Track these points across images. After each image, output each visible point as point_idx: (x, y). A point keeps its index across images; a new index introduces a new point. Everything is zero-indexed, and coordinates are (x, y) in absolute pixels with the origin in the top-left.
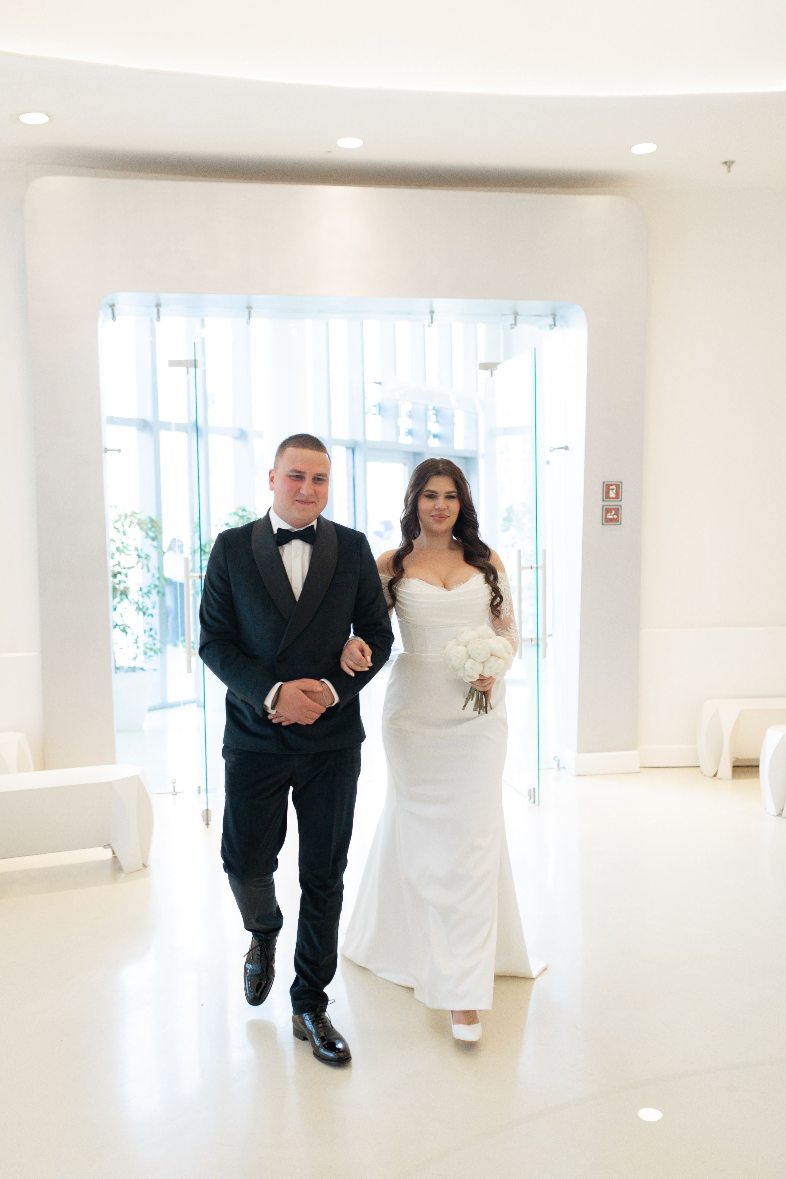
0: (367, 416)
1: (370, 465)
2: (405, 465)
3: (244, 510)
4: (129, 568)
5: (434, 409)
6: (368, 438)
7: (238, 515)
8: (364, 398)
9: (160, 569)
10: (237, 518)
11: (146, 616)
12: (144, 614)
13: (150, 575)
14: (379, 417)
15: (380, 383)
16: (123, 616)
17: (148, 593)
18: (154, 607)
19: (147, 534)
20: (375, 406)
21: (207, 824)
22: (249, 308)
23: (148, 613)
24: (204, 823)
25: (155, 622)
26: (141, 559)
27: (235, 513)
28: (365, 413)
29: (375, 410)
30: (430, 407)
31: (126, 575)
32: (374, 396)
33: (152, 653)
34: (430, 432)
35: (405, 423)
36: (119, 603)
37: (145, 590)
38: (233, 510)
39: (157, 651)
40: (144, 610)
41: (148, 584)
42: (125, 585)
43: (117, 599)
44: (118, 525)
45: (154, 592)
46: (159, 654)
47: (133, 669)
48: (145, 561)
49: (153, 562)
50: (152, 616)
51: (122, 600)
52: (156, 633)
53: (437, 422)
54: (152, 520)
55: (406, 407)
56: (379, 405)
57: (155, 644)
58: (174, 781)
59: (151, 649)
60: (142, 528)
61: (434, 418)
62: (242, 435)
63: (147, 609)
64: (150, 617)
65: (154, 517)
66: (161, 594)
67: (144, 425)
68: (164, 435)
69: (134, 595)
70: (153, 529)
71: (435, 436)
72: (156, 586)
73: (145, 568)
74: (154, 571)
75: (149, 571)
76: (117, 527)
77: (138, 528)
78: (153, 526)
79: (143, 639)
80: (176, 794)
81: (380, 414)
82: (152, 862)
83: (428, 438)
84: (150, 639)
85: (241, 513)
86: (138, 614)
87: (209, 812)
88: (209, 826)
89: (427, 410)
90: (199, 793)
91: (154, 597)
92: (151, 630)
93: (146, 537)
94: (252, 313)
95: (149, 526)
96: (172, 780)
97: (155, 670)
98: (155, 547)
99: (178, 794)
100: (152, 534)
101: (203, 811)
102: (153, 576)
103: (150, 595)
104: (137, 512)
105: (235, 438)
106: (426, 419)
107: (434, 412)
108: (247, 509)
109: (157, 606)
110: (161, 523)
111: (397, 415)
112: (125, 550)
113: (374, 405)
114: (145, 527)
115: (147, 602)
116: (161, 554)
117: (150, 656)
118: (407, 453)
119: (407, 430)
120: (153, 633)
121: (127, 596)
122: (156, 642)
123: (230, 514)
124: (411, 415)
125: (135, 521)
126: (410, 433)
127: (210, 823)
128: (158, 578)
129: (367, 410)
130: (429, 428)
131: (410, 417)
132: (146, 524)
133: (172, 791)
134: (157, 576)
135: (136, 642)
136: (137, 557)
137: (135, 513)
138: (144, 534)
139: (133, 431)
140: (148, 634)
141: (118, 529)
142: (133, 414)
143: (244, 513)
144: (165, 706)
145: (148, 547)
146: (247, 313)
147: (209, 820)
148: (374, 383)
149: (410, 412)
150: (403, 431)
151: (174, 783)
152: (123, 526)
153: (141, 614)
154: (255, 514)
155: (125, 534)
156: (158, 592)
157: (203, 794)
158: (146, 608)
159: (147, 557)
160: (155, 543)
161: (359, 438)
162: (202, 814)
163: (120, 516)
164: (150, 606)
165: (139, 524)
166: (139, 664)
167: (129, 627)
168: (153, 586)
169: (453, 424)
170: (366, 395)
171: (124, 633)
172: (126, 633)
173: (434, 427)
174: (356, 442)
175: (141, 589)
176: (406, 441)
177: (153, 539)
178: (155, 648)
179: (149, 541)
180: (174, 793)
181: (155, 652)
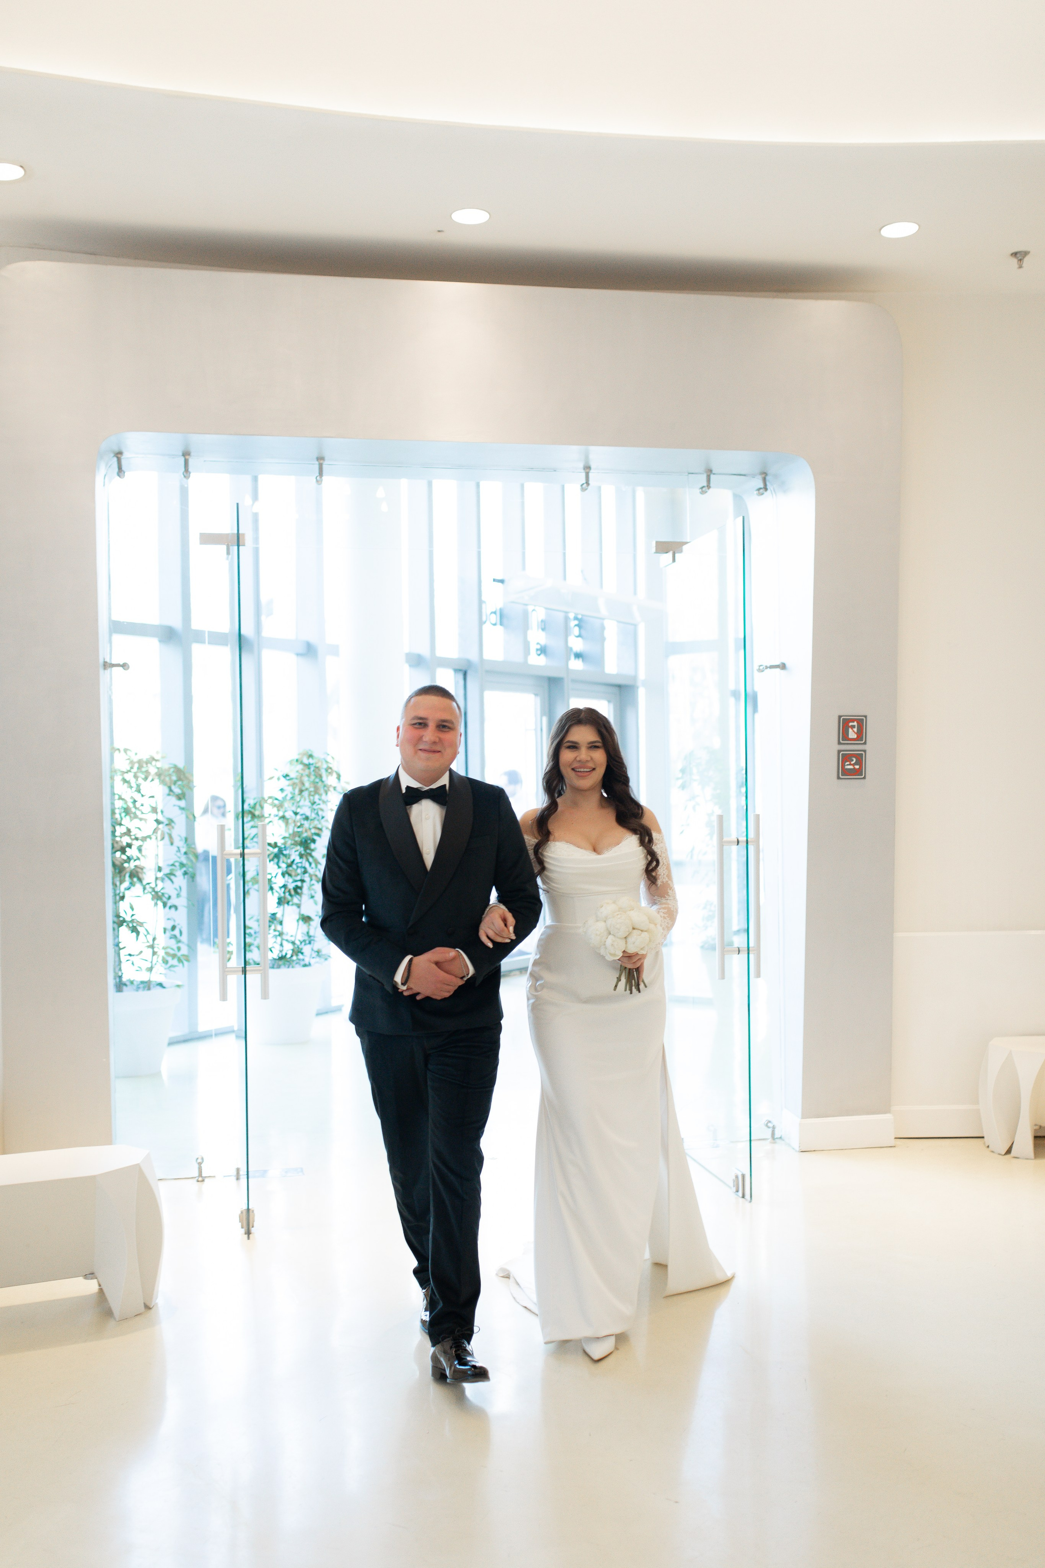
0: (484, 627)
1: (488, 694)
2: (536, 695)
3: (311, 756)
4: (144, 839)
5: (576, 618)
6: (487, 656)
7: (302, 763)
8: (481, 602)
9: (189, 840)
10: (300, 767)
11: (167, 908)
12: (165, 905)
13: (174, 848)
14: (499, 628)
15: (502, 581)
16: (134, 907)
17: (170, 876)
18: (178, 895)
19: (171, 790)
20: (495, 613)
21: (248, 1233)
22: (320, 459)
23: (169, 903)
24: (243, 1231)
25: (181, 918)
26: (161, 826)
27: (297, 761)
28: (481, 623)
29: (494, 618)
30: (572, 616)
31: (140, 849)
32: (494, 598)
33: (175, 962)
34: (571, 649)
35: (537, 637)
36: (129, 889)
37: (166, 870)
38: (296, 757)
39: (182, 958)
40: (165, 899)
41: (171, 862)
42: (137, 863)
43: (126, 884)
44: (128, 777)
45: (179, 873)
46: (186, 963)
47: (147, 985)
48: (166, 829)
49: (180, 831)
50: (176, 908)
51: (132, 884)
52: (181, 933)
53: (579, 636)
54: (178, 770)
55: (538, 615)
56: (501, 609)
57: (179, 949)
58: (199, 1161)
59: (174, 956)
60: (163, 782)
61: (576, 631)
62: (309, 651)
63: (169, 898)
64: (173, 909)
65: (181, 765)
66: (191, 876)
67: (169, 635)
68: (197, 649)
69: (149, 877)
70: (180, 783)
71: (578, 656)
72: (182, 865)
73: (167, 838)
74: (178, 842)
75: (172, 844)
76: (127, 780)
77: (157, 781)
78: (179, 779)
79: (162, 941)
80: (203, 1181)
81: (501, 624)
82: (160, 1301)
83: (568, 659)
84: (173, 941)
85: (306, 761)
86: (156, 904)
87: (251, 1211)
88: (251, 1235)
89: (567, 619)
90: (238, 1179)
91: (180, 880)
92: (174, 928)
93: (169, 795)
94: (325, 467)
95: (174, 778)
96: (197, 1159)
97: (178, 986)
98: (182, 809)
99: (206, 1180)
100: (177, 790)
101: (242, 1212)
102: (179, 850)
103: (172, 877)
104: (156, 758)
105: (298, 655)
106: (567, 632)
107: (576, 622)
108: (315, 754)
109: (184, 893)
110: (192, 775)
111: (526, 627)
112: (138, 813)
113: (494, 610)
114: (167, 779)
115: (168, 888)
116: (191, 819)
117: (172, 966)
118: (539, 678)
119: (539, 647)
120: (176, 932)
121: (140, 880)
122: (180, 945)
123: (291, 762)
124: (544, 626)
125: (153, 770)
126: (543, 650)
127: (253, 1230)
128: (186, 853)
129: (484, 619)
130: (570, 645)
131: (543, 629)
132: (170, 775)
133: (196, 1174)
134: (183, 850)
135: (152, 947)
136: (155, 823)
137: (153, 759)
138: (167, 790)
139: (153, 643)
140: (168, 934)
141: (128, 782)
142: (153, 619)
143: (311, 761)
144: (192, 1038)
145: (172, 808)
146: (317, 467)
147: (251, 1226)
148: (494, 580)
149: (542, 621)
150: (533, 647)
151: (200, 1164)
152: (136, 777)
153: (160, 904)
154: (327, 762)
155: (139, 791)
156: (185, 873)
157: (244, 1180)
158: (167, 896)
159: (170, 823)
160: (182, 803)
161: (473, 656)
162: (240, 1216)
163: (132, 763)
164: (173, 894)
165: (159, 775)
166: (156, 977)
167: (141, 924)
168: (177, 864)
169: (603, 639)
170: (483, 598)
171: (134, 934)
172: (138, 933)
173: (577, 644)
174: (469, 663)
175: (160, 869)
176: (537, 661)
177: (179, 797)
178: (179, 954)
179: (173, 800)
180: (200, 1179)
181: (180, 960)
